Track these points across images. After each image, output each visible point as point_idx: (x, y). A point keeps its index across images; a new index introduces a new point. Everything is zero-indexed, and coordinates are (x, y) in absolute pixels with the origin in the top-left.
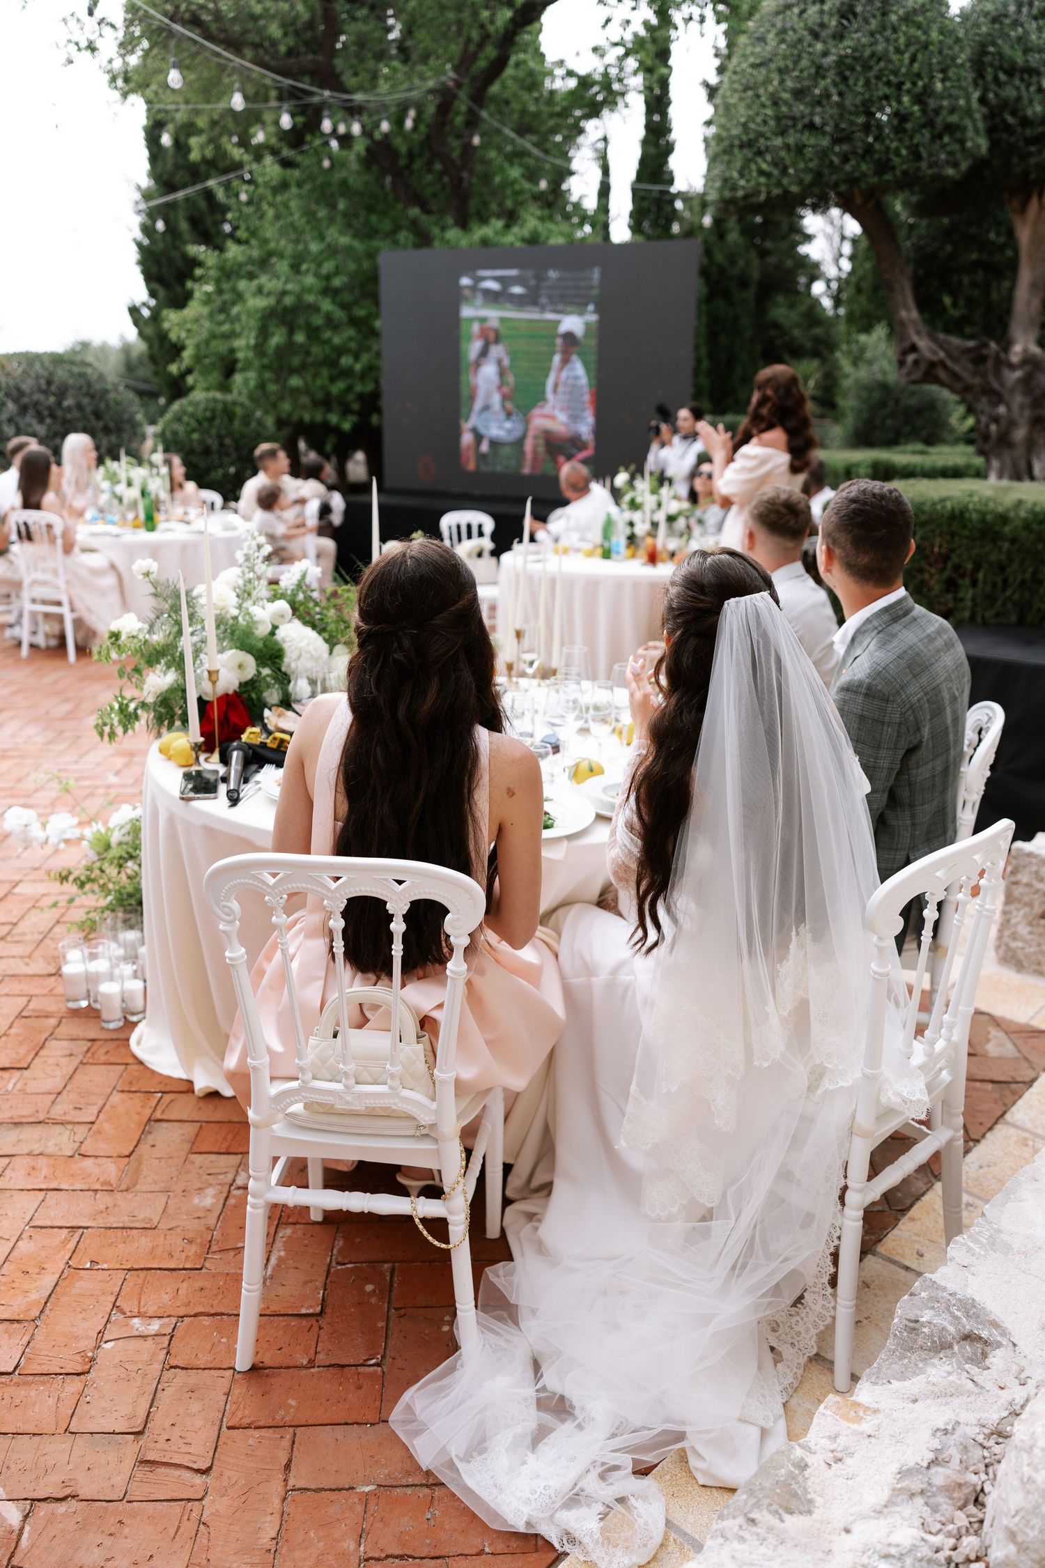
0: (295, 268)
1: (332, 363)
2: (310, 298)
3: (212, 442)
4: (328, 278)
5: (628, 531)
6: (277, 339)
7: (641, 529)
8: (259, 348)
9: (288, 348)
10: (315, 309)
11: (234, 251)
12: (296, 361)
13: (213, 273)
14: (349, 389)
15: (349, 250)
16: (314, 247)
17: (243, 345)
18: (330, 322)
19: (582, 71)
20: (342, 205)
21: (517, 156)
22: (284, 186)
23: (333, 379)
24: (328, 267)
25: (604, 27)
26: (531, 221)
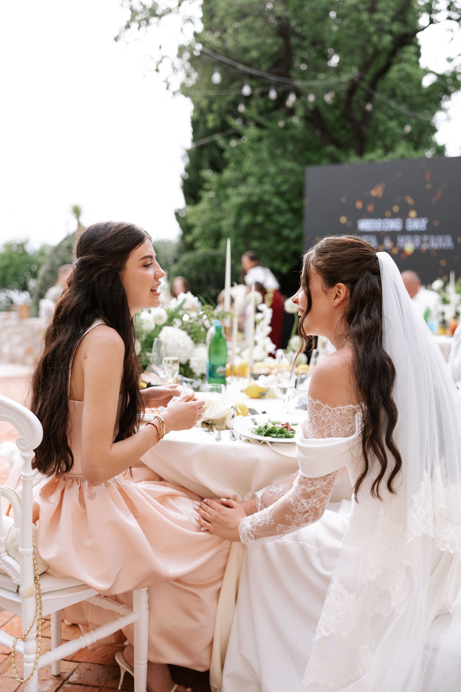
0: (260, 182)
1: (278, 234)
2: (266, 197)
3: (203, 277)
4: (278, 186)
5: (440, 318)
6: (246, 219)
7: (449, 316)
8: (236, 225)
9: (253, 225)
10: (269, 203)
11: (228, 174)
12: (256, 232)
13: (215, 186)
14: (286, 249)
15: (291, 171)
16: (272, 169)
17: (226, 224)
18: (279, 211)
19: (440, 71)
20: (290, 147)
21: (396, 116)
22: (260, 139)
23: (278, 243)
24: (279, 180)
25: (449, 42)
26: (402, 149)
